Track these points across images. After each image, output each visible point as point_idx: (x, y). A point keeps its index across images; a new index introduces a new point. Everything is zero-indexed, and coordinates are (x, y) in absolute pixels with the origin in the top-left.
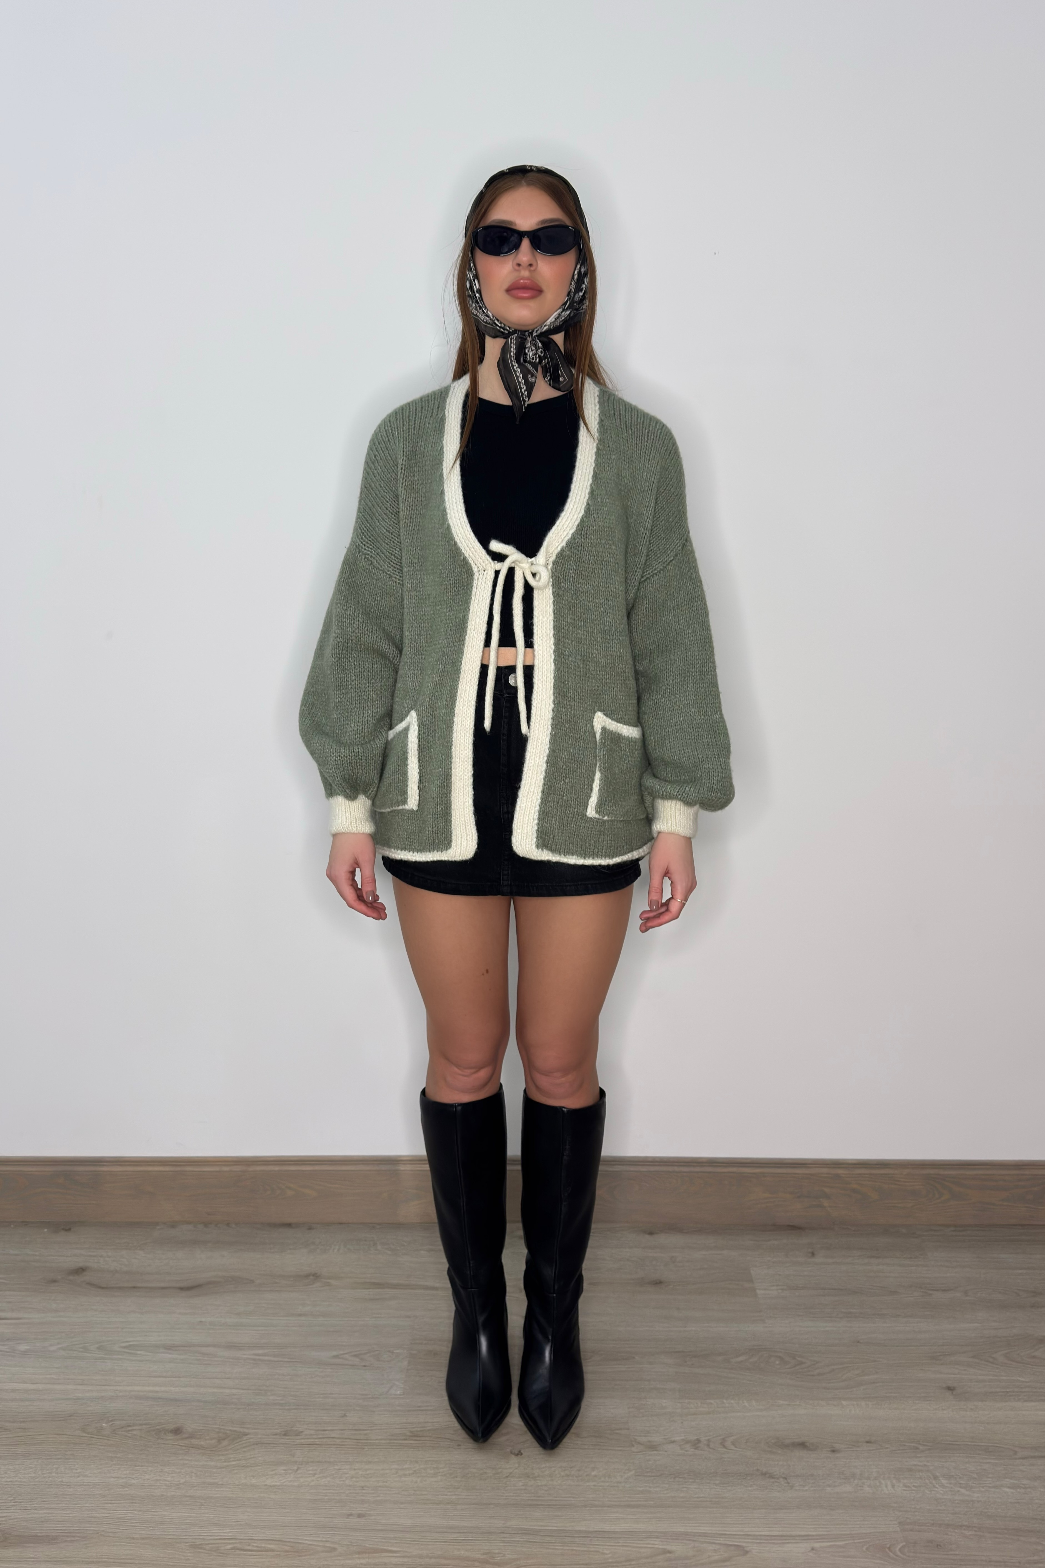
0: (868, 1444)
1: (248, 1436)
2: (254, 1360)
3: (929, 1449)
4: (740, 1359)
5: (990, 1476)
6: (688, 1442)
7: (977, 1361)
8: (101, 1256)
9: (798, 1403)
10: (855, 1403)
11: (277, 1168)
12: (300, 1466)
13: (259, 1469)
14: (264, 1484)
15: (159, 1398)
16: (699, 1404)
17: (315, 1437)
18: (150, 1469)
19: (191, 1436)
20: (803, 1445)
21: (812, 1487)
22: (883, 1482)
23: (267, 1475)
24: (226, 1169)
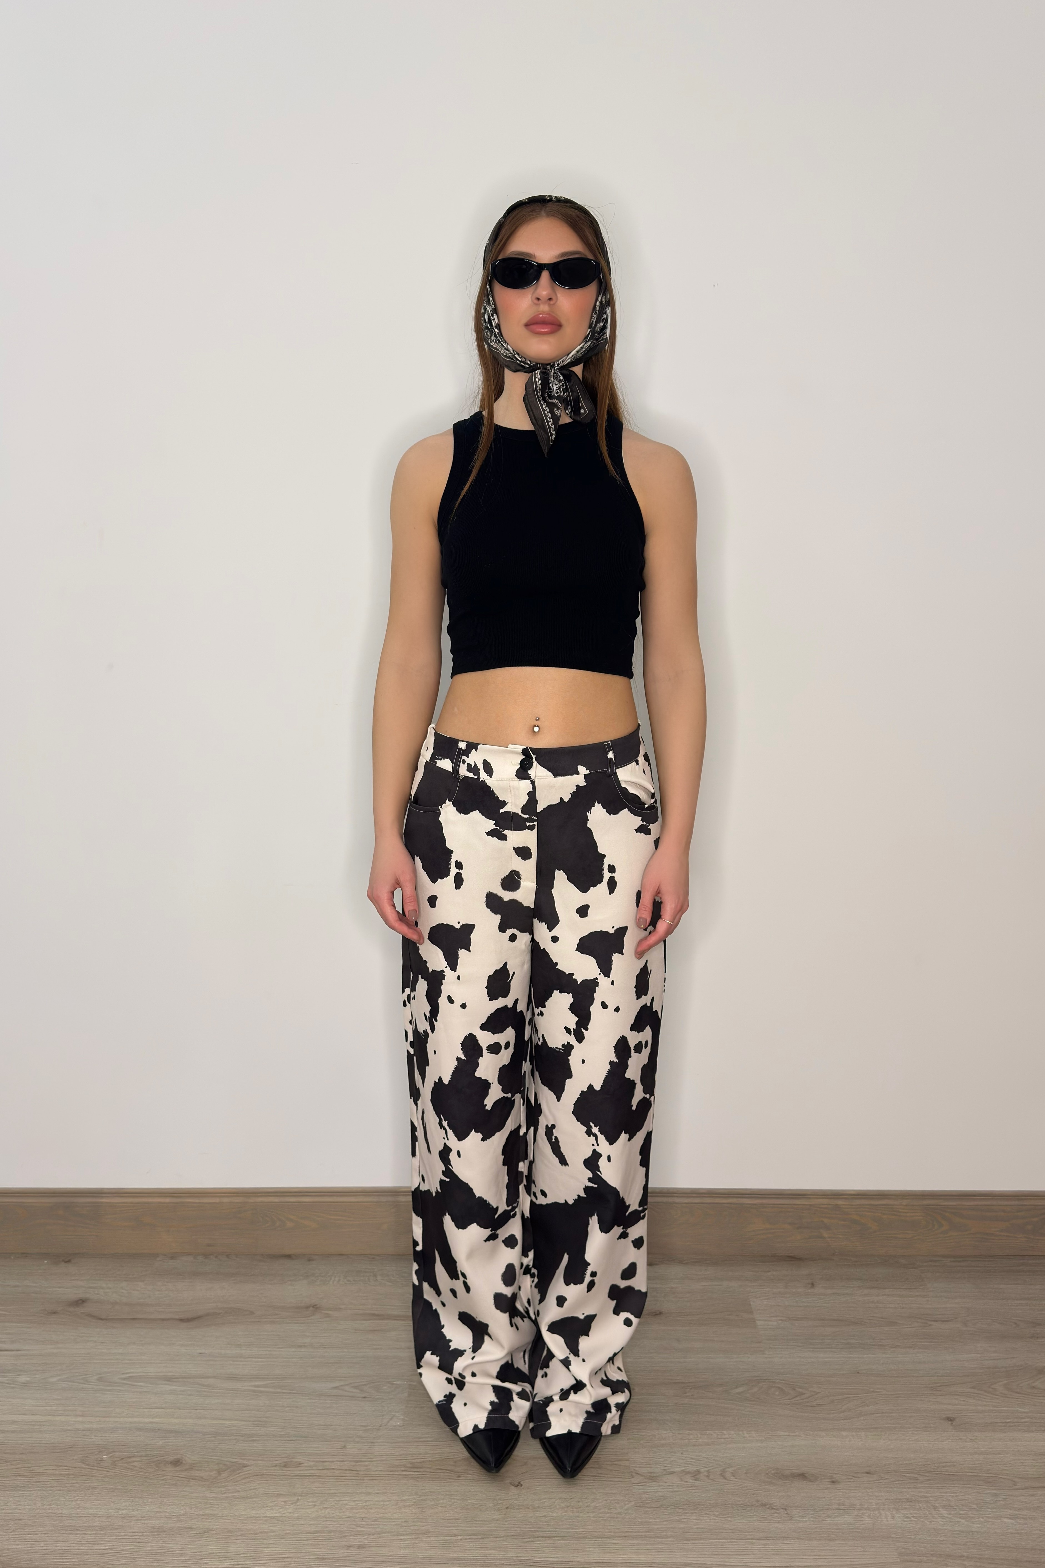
0: (868, 1475)
1: (248, 1467)
2: (254, 1391)
3: (929, 1480)
4: (740, 1390)
5: (990, 1506)
6: (688, 1473)
7: (976, 1391)
8: (102, 1288)
9: (797, 1433)
10: (854, 1433)
11: (276, 1200)
12: (299, 1498)
13: (259, 1501)
14: (264, 1515)
15: (159, 1430)
16: (699, 1436)
17: (314, 1468)
18: (150, 1500)
19: (192, 1468)
20: (802, 1476)
21: (812, 1517)
22: (882, 1511)
23: (267, 1506)
24: (226, 1200)
